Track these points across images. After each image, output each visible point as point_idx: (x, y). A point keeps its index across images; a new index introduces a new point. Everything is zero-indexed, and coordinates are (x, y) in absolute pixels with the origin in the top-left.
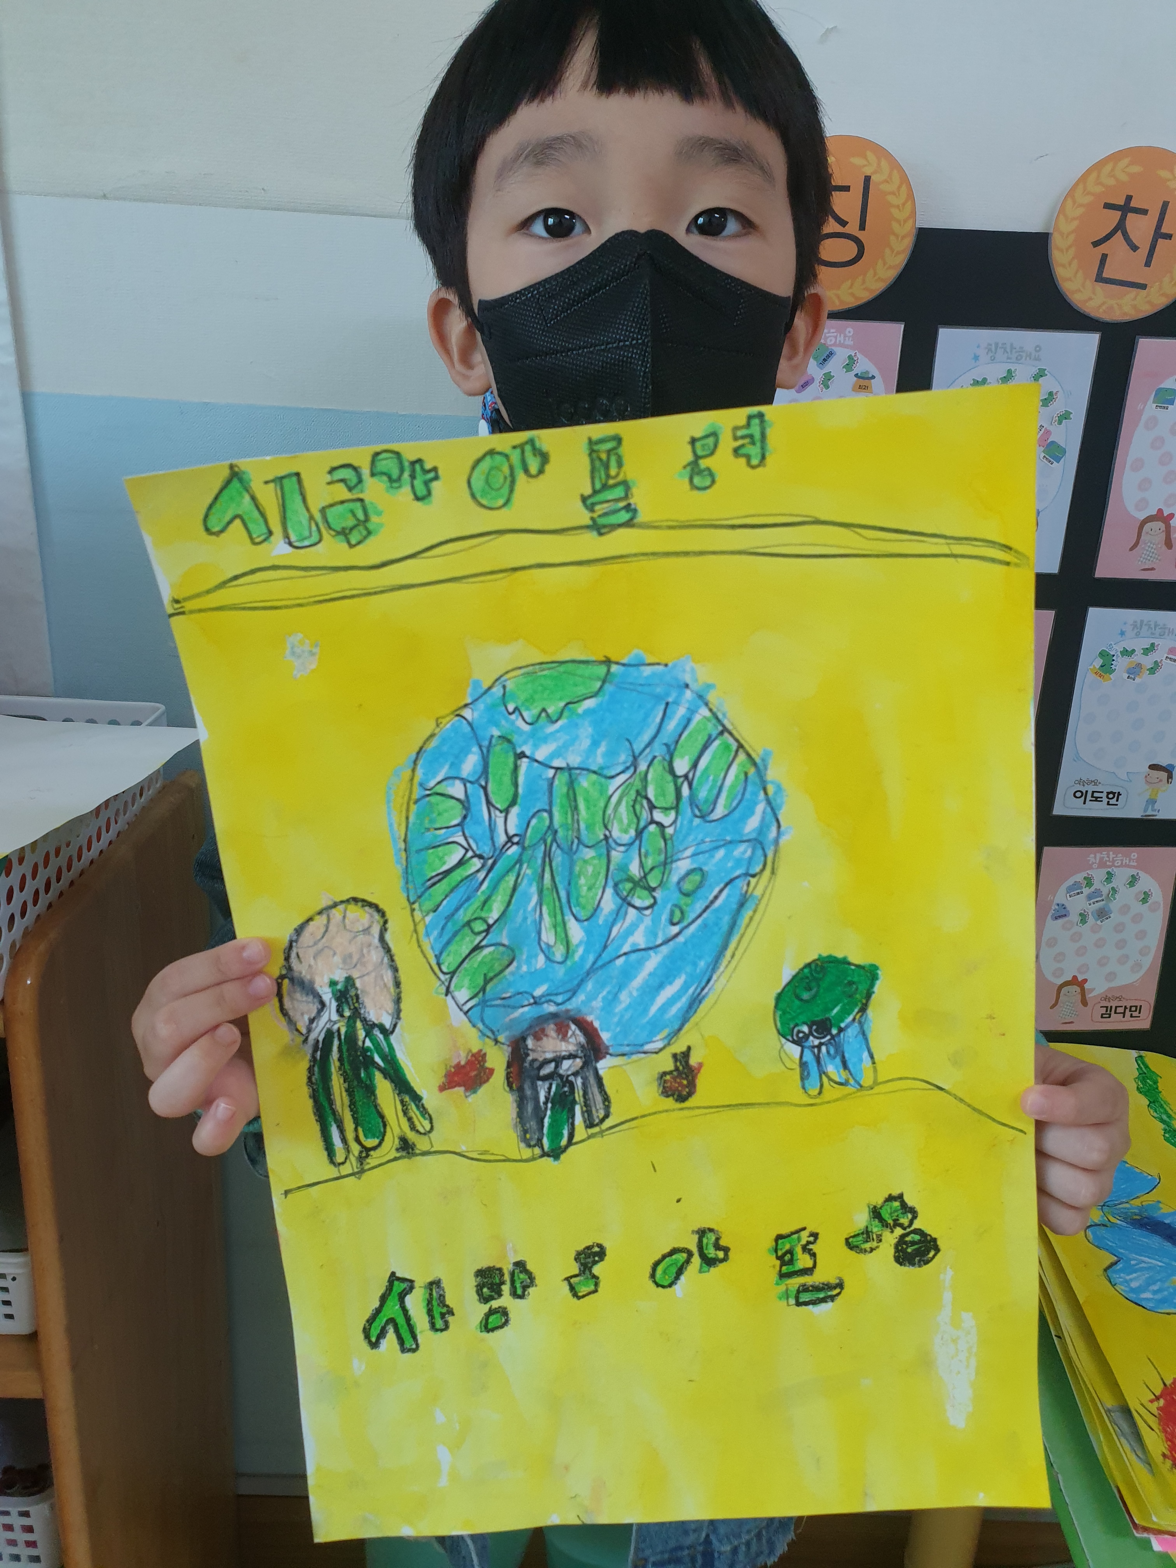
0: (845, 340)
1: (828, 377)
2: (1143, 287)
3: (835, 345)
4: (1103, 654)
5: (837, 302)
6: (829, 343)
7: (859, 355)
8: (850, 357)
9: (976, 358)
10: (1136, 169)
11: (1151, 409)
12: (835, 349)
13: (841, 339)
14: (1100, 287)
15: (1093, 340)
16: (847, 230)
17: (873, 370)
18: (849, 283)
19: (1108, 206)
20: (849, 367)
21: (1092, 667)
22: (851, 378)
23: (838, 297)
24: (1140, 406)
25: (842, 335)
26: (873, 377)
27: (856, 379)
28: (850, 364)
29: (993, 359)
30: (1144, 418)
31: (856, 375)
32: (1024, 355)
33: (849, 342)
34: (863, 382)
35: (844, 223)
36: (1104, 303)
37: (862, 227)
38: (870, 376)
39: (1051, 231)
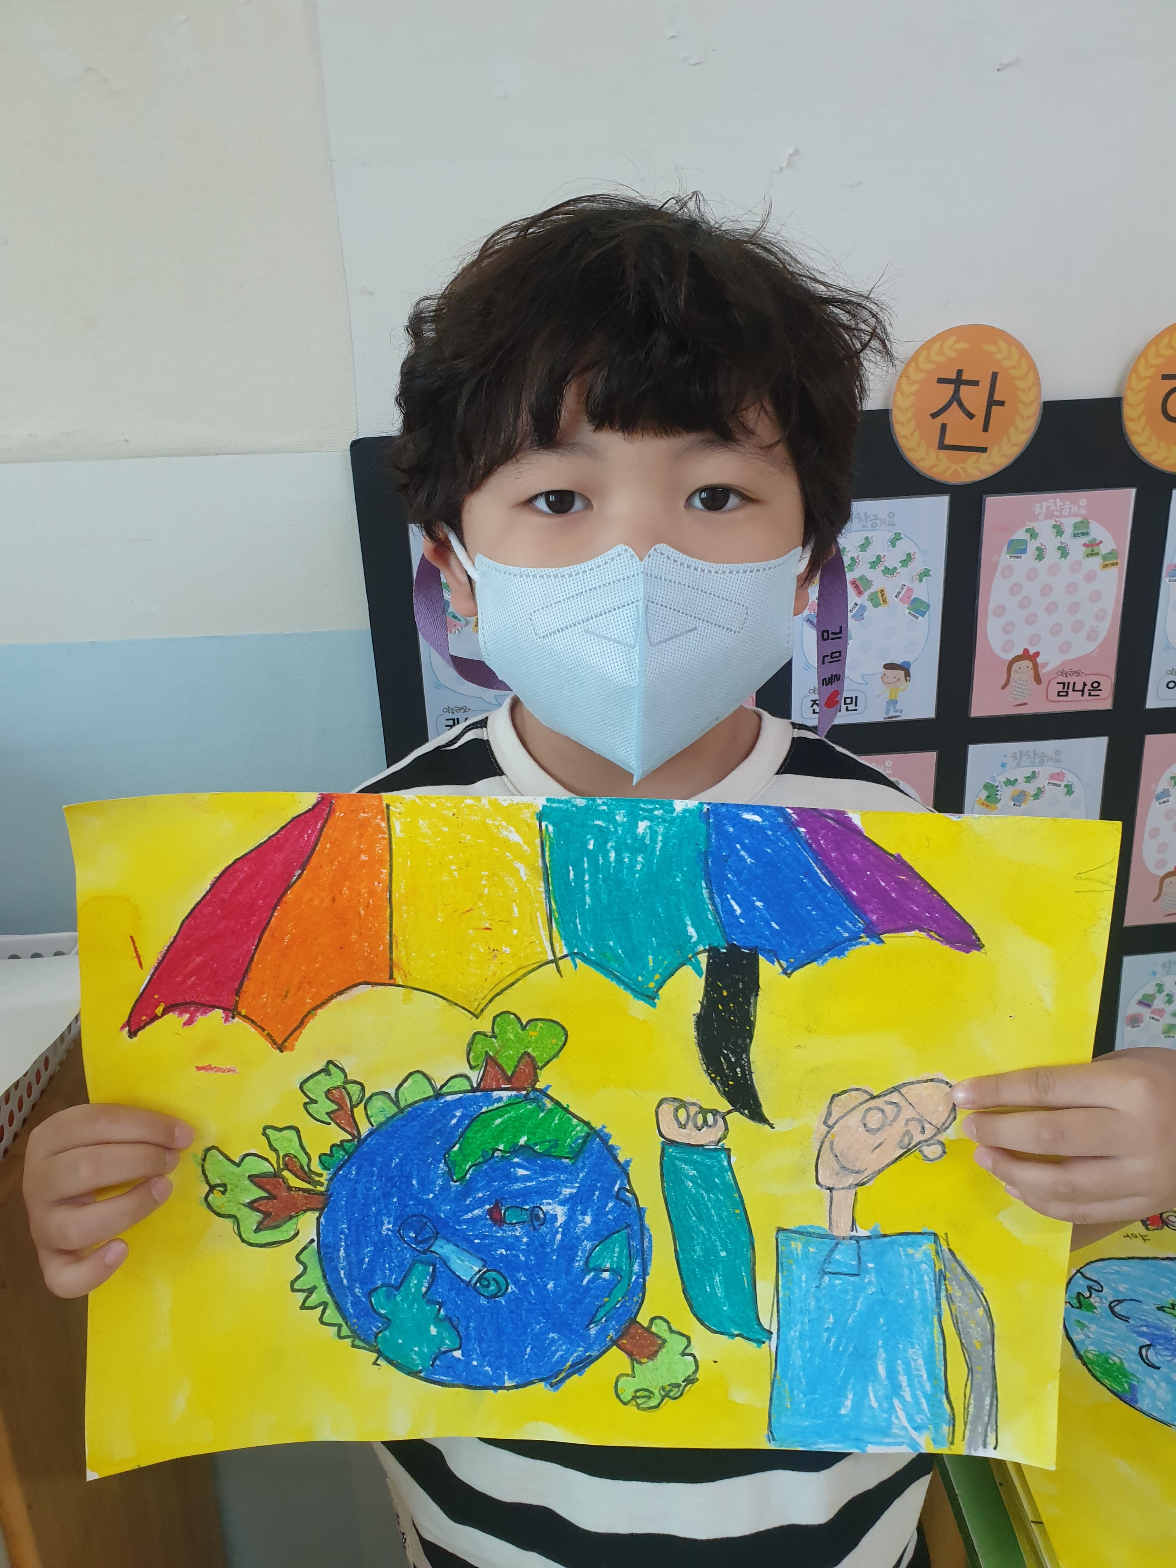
2: (984, 450)
4: (987, 786)
10: (962, 346)
11: (1005, 559)
14: (943, 454)
15: (942, 502)
19: (941, 381)
21: (978, 799)
24: (995, 558)
30: (1000, 568)
32: (878, 522)
36: (949, 468)
39: (890, 408)
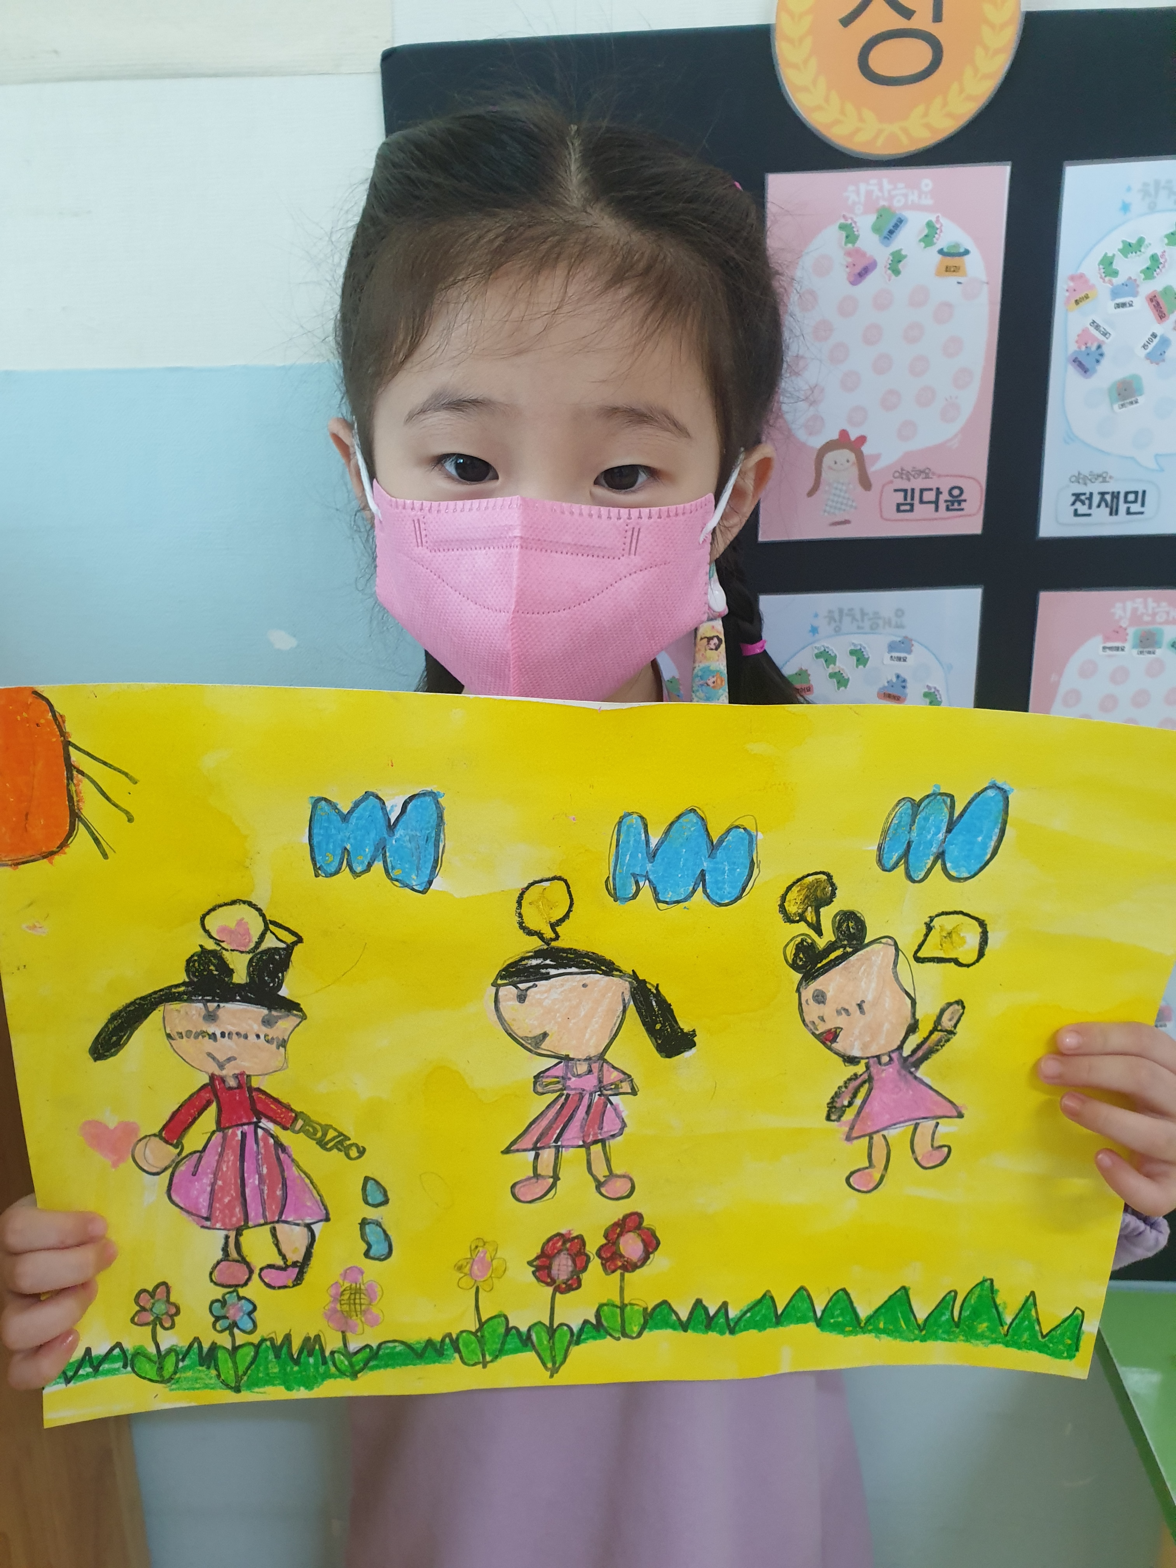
0: (920, 197)
1: (897, 259)
3: (906, 207)
5: (904, 140)
6: (897, 203)
7: (942, 220)
8: (930, 225)
9: (1126, 208)
12: (907, 214)
13: (913, 197)
16: (914, 24)
17: (967, 242)
18: (920, 109)
20: (928, 239)
22: (932, 257)
23: (905, 131)
25: (916, 192)
26: (967, 252)
27: (940, 256)
28: (929, 236)
29: (1152, 208)
31: (941, 252)
33: (928, 201)
34: (952, 262)
35: (907, 13)
37: (938, 17)
38: (962, 250)
